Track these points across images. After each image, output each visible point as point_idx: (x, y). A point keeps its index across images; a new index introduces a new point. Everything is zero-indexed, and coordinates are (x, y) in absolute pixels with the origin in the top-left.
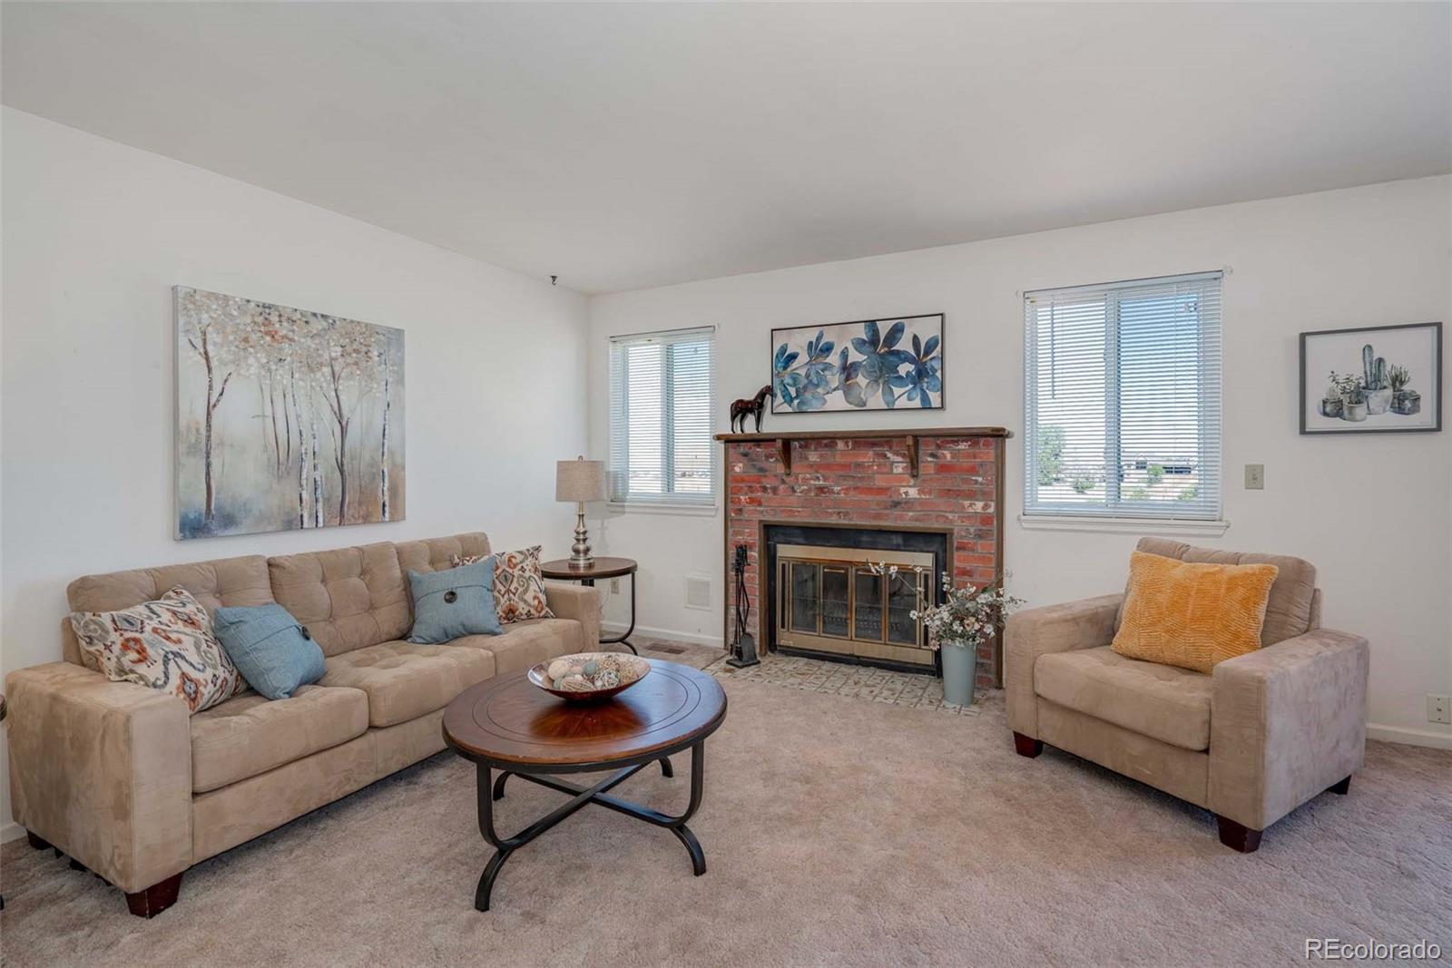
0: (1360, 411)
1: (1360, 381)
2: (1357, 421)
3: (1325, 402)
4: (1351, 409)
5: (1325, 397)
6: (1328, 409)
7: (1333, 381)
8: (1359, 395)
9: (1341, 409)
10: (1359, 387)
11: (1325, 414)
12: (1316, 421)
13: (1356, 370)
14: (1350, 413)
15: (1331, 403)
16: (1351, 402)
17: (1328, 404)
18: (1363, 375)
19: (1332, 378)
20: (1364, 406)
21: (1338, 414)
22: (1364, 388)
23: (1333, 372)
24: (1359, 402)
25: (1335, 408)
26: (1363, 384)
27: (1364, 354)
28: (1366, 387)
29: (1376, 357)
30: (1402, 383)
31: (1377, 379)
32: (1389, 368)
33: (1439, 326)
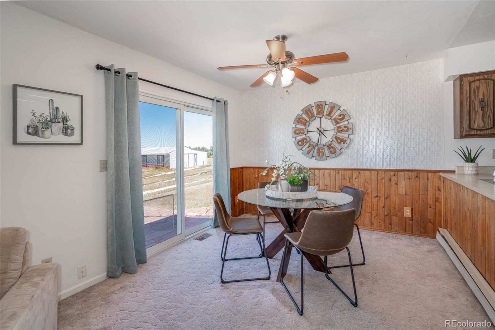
0: (47, 133)
1: (48, 117)
2: (46, 138)
3: (28, 127)
4: (43, 132)
5: (28, 124)
6: (30, 131)
7: (33, 115)
8: (47, 125)
9: (38, 131)
10: (47, 121)
11: (29, 133)
13: (45, 112)
14: (42, 134)
15: (32, 127)
16: (42, 128)
17: (30, 128)
18: (49, 114)
19: (32, 114)
20: (49, 130)
21: (36, 133)
22: (49, 121)
23: (33, 110)
24: (47, 128)
25: (34, 130)
26: (49, 119)
27: (49, 103)
28: (50, 121)
29: (55, 106)
30: (67, 121)
31: (56, 118)
32: (61, 113)
33: (82, 97)
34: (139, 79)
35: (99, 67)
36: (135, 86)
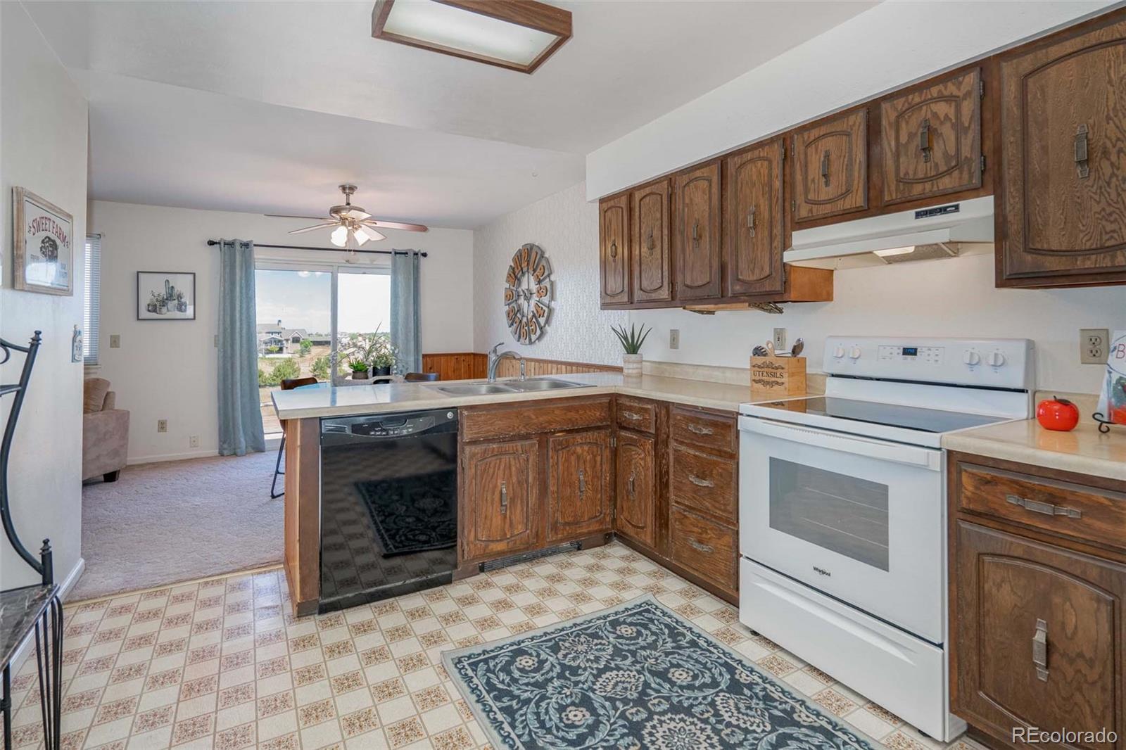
0: (164, 310)
1: (164, 296)
2: (163, 314)
3: (149, 305)
4: (160, 309)
5: (148, 302)
6: (150, 309)
7: (152, 295)
8: (164, 303)
9: (156, 308)
10: (163, 299)
11: (149, 311)
12: (144, 314)
13: (163, 292)
14: (160, 311)
15: (151, 305)
16: (160, 305)
18: (165, 294)
20: (166, 308)
21: (155, 311)
23: (152, 291)
24: (164, 306)
25: (153, 308)
26: (165, 298)
27: (166, 283)
28: (167, 299)
29: (171, 285)
30: (181, 298)
31: (171, 296)
32: (176, 290)
33: (194, 274)
34: (255, 245)
35: (211, 243)
36: (251, 252)
